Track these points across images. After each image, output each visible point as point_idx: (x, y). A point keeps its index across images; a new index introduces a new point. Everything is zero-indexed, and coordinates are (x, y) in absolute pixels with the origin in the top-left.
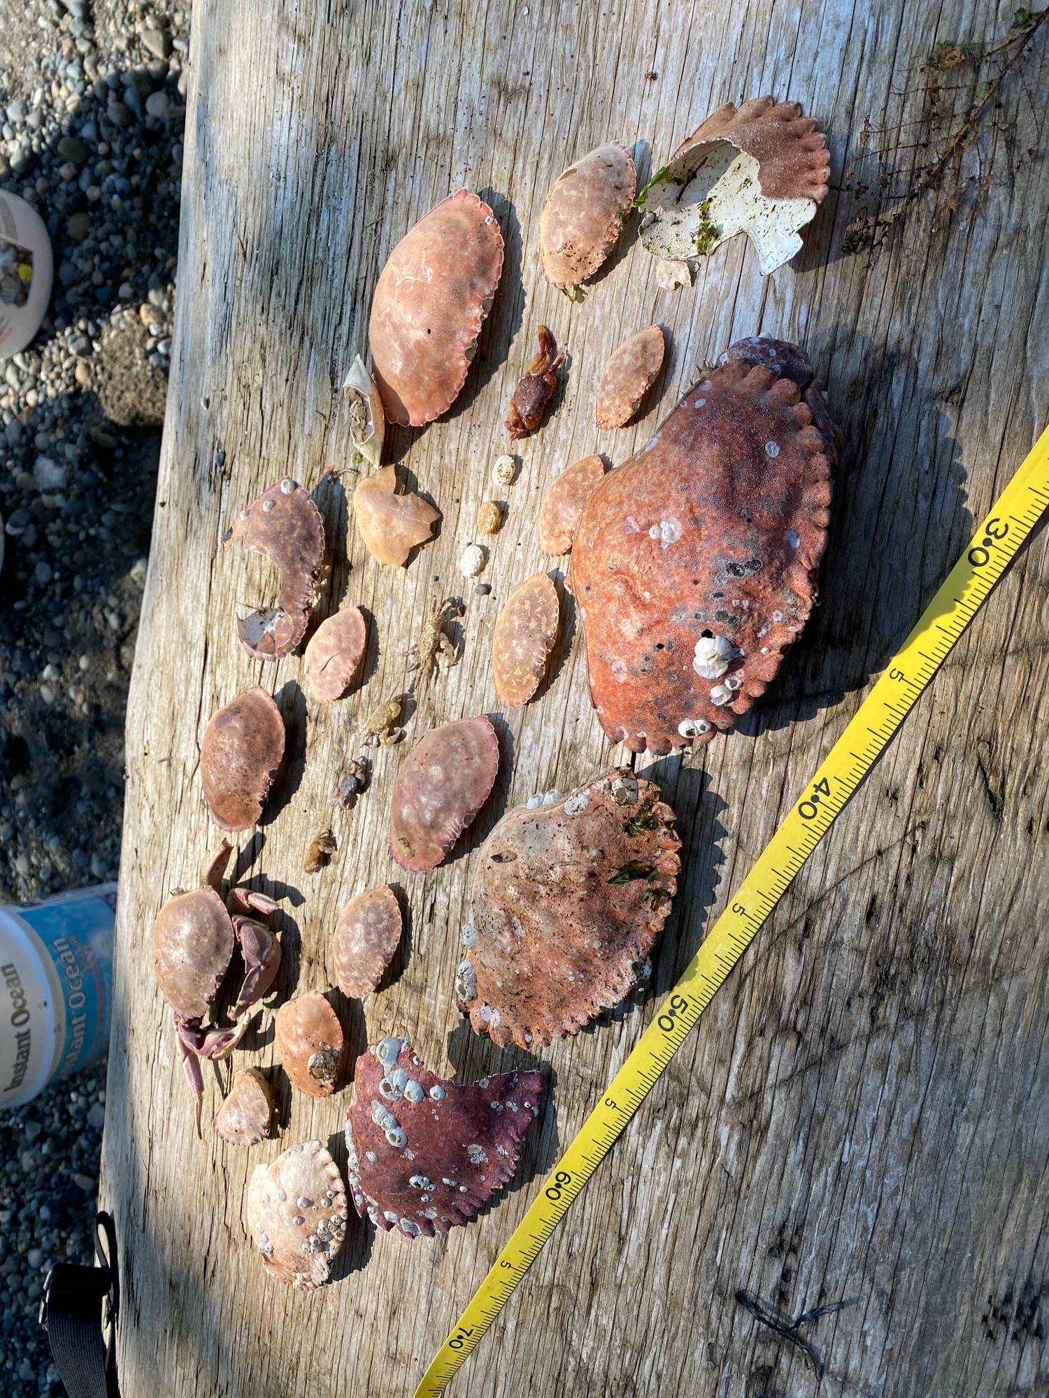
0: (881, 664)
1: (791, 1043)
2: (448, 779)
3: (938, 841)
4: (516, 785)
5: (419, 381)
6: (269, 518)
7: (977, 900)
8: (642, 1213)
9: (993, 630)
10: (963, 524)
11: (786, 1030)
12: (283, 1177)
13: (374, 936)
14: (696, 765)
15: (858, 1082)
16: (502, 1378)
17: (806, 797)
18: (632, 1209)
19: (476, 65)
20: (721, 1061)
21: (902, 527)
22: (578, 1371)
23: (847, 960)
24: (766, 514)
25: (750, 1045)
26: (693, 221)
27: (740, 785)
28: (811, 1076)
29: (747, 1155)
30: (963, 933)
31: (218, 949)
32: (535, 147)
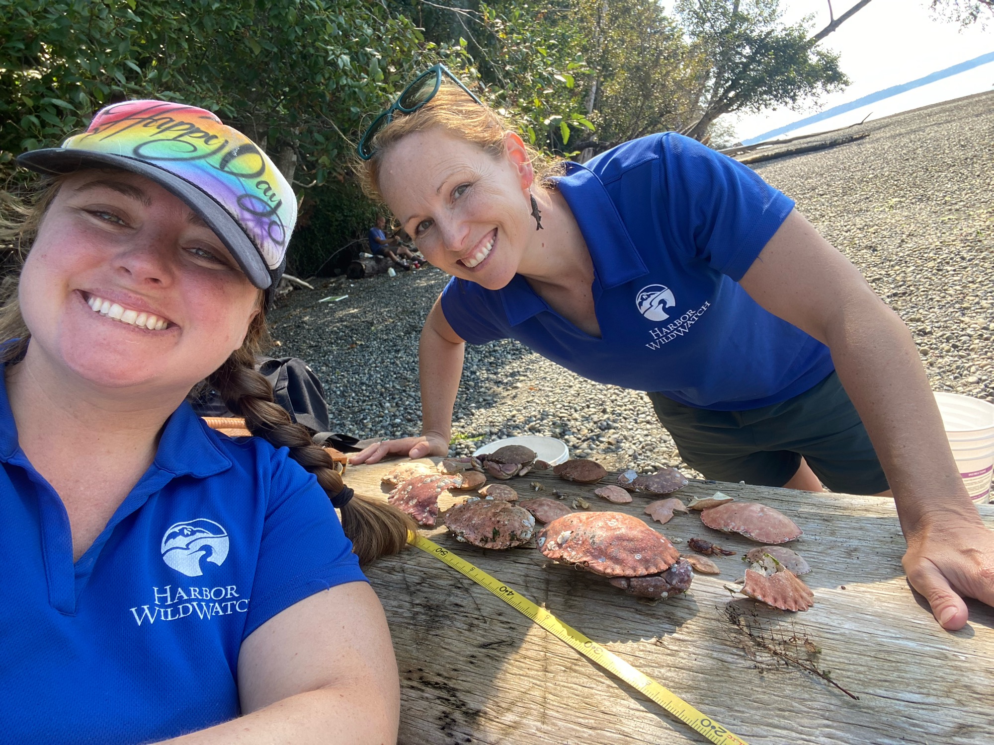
1: (417, 581)
7: (450, 637)
9: (557, 648)
11: (423, 580)
20: (419, 564)
23: (442, 598)
24: (613, 551)
25: (421, 571)
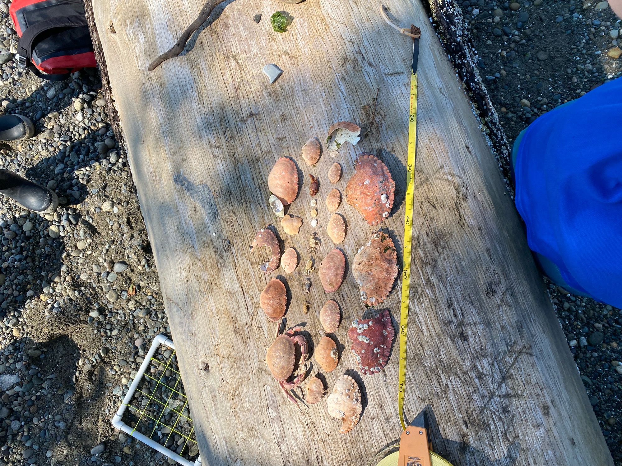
0: (405, 195)
1: (429, 265)
2: (335, 263)
3: (430, 217)
4: (349, 258)
5: (289, 193)
6: (262, 238)
7: (441, 223)
8: (422, 321)
9: (419, 181)
10: (405, 168)
11: (426, 264)
12: (339, 389)
13: (333, 311)
14: (385, 227)
15: (443, 265)
16: (416, 390)
17: (406, 220)
18: (420, 323)
19: (272, 137)
20: (419, 278)
21: (396, 172)
22: (430, 370)
23: (428, 245)
25: (422, 271)
26: (335, 144)
27: (395, 226)
28: (435, 269)
29: (434, 292)
30: (442, 229)
31: (291, 347)
32: (292, 146)
